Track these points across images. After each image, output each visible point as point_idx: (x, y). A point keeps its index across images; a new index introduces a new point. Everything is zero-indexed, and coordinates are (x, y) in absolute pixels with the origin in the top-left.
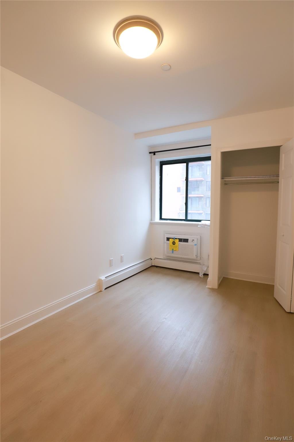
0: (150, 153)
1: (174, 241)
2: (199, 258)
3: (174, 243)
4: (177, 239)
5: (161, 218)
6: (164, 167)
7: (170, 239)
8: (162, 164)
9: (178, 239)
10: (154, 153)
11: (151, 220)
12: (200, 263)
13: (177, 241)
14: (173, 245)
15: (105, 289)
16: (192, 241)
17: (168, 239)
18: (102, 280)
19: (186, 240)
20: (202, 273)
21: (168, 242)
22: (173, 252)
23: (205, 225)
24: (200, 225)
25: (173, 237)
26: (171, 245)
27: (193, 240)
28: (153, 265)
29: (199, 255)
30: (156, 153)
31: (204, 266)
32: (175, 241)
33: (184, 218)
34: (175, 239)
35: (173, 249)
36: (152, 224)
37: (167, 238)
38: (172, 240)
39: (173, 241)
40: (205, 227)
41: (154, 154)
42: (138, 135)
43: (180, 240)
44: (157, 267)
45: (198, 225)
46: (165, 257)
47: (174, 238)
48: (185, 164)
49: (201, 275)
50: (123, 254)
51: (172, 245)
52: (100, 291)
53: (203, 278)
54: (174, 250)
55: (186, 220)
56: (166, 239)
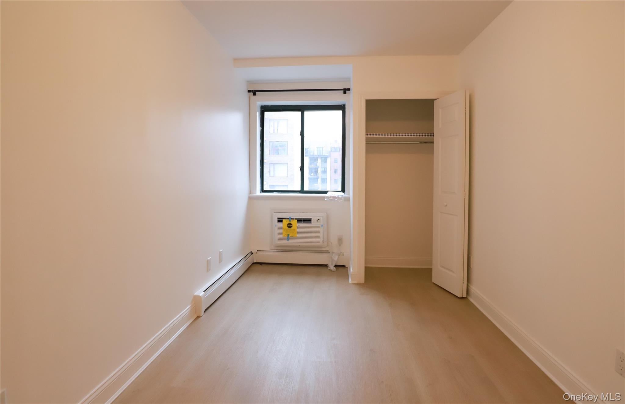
0: (249, 91)
1: (290, 222)
2: (325, 244)
3: (290, 226)
4: (293, 219)
5: (262, 190)
6: (266, 114)
7: (283, 220)
8: (264, 109)
9: (296, 219)
10: (254, 92)
11: (250, 193)
12: (328, 251)
13: (294, 222)
14: (290, 229)
15: (205, 311)
16: (317, 221)
17: (280, 220)
18: (200, 296)
19: (308, 221)
20: (332, 264)
21: (280, 224)
22: (288, 239)
23: (335, 197)
24: (327, 197)
25: (288, 217)
26: (285, 230)
27: (318, 219)
28: (255, 262)
29: (325, 240)
30: (257, 93)
31: (334, 254)
32: (292, 223)
33: (299, 189)
34: (292, 219)
35: (288, 235)
36: (251, 199)
37: (278, 219)
38: (287, 221)
39: (288, 223)
40: (335, 200)
41: (255, 94)
42: (238, 61)
43: (300, 221)
44: (261, 264)
45: (324, 197)
46: (273, 248)
47: (290, 218)
48: (300, 113)
49: (332, 267)
50: (221, 249)
51: (287, 228)
52: (196, 316)
53: (336, 270)
54: (290, 235)
55: (302, 191)
56: (276, 220)
